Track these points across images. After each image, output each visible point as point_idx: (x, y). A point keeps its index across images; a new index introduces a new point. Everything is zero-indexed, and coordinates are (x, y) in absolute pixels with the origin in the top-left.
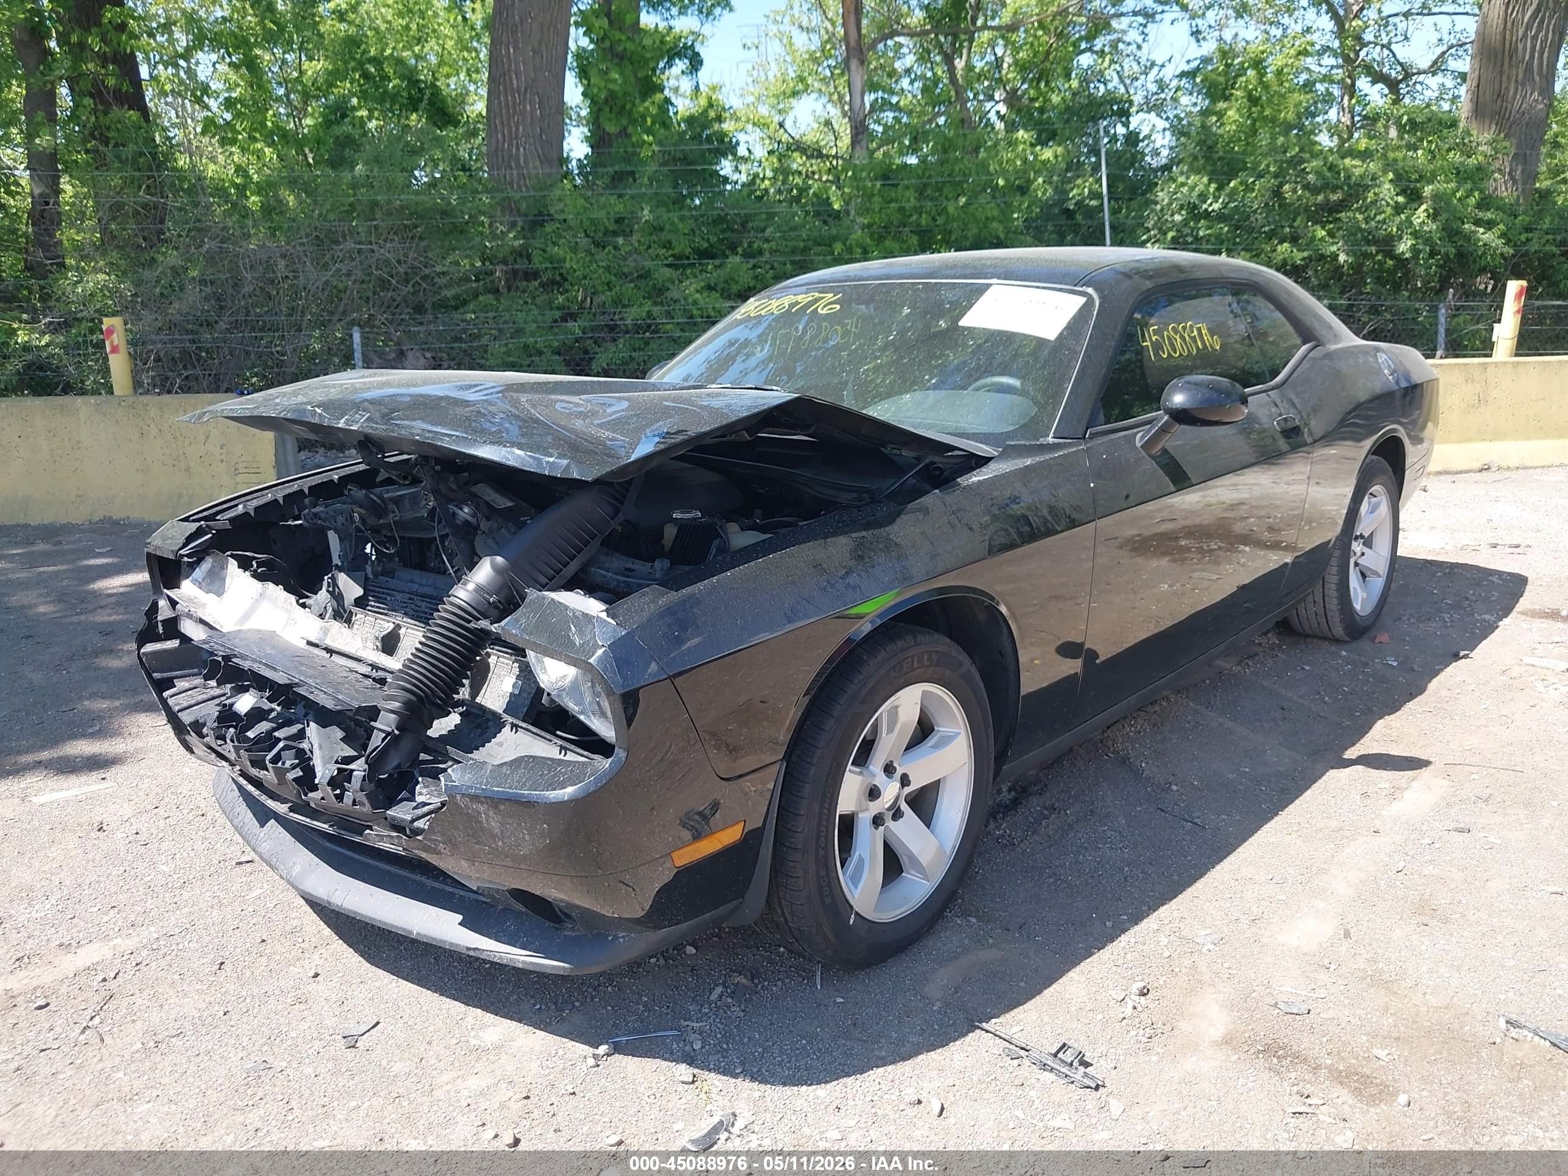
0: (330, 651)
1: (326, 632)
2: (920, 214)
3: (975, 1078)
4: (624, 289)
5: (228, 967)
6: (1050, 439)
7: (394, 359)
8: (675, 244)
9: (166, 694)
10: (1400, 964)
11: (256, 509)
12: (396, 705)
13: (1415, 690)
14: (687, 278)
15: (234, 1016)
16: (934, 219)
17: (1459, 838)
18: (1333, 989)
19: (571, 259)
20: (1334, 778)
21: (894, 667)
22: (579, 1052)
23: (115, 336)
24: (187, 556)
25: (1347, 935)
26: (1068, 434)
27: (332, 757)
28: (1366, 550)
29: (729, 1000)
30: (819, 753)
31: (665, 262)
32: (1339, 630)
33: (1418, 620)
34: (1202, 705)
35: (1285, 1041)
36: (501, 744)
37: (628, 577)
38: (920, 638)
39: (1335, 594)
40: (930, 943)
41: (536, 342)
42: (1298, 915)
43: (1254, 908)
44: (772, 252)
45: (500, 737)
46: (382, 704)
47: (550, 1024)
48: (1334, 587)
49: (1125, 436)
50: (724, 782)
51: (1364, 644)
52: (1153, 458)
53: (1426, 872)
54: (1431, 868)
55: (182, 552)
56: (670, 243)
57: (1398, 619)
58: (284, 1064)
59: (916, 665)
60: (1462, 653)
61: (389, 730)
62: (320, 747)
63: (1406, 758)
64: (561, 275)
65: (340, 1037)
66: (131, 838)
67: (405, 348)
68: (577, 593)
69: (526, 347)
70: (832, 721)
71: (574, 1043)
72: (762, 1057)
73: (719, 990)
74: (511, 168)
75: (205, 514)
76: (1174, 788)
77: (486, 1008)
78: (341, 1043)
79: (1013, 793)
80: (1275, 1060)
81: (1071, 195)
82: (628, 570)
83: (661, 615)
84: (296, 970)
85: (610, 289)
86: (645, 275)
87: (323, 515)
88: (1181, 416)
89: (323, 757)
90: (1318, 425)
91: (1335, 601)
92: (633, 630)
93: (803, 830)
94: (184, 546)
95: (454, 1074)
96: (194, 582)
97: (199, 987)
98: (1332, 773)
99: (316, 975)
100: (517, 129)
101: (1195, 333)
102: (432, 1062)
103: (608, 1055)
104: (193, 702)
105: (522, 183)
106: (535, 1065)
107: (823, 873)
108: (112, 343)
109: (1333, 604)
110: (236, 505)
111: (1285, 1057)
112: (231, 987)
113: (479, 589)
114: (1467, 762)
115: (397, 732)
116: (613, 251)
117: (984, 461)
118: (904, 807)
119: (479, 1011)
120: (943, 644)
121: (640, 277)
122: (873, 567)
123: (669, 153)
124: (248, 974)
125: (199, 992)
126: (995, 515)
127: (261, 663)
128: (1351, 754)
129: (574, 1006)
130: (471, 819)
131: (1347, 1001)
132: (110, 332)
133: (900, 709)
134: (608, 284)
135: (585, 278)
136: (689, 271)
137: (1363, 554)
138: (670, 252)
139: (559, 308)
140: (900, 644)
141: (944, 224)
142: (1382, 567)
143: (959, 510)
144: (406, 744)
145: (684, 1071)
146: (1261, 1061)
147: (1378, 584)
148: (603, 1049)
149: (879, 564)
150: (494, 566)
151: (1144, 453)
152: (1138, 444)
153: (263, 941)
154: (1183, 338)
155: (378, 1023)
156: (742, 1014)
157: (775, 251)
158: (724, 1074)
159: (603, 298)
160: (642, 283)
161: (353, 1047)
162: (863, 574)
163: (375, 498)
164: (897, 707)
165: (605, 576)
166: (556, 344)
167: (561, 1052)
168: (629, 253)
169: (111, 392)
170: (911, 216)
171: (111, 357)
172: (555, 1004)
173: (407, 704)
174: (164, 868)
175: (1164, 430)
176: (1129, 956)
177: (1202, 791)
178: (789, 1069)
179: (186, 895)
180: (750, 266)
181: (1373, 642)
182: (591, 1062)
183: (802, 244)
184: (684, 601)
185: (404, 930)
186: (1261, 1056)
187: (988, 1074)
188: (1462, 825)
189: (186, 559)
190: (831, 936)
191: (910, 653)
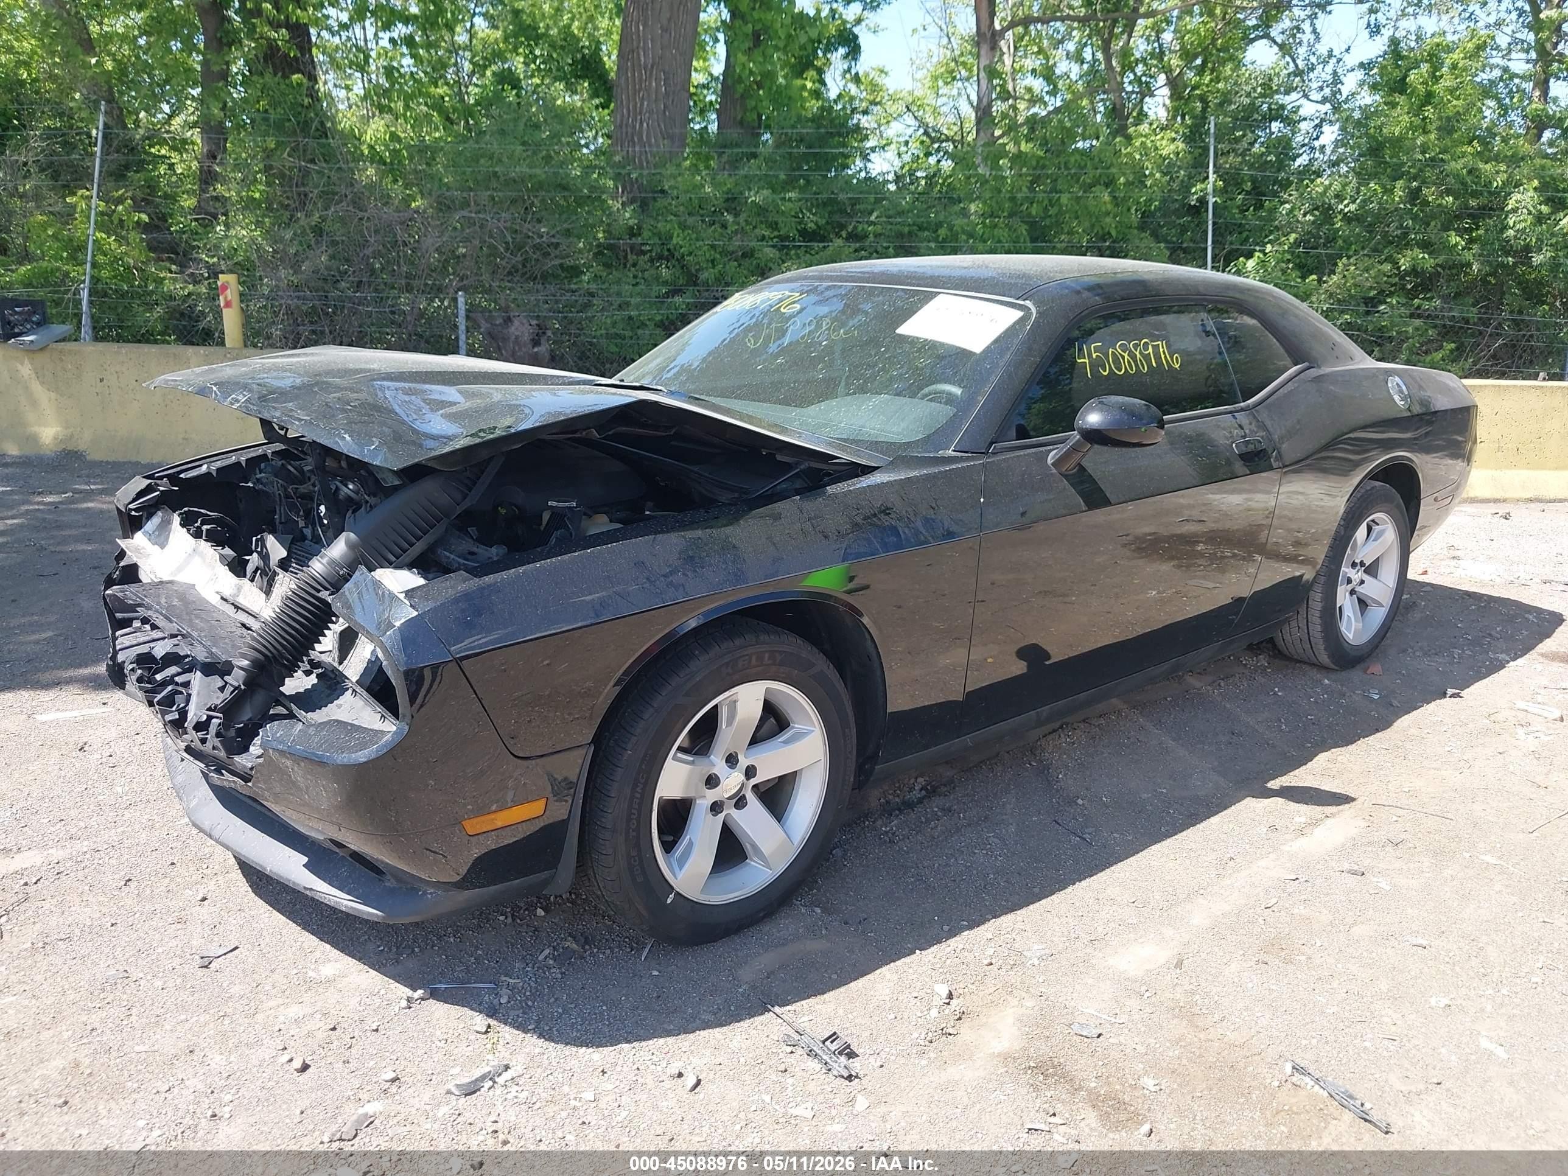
0: (237, 608)
1: (239, 589)
2: (1032, 203)
3: (742, 1060)
4: (727, 267)
5: (132, 885)
6: (950, 452)
7: (500, 325)
8: (781, 225)
9: (118, 633)
10: (1216, 998)
11: (218, 470)
12: (245, 663)
13: (1382, 724)
14: (791, 258)
15: (119, 927)
16: (1046, 209)
17: (1351, 881)
18: (1136, 1017)
19: (678, 236)
20: (1250, 807)
21: (727, 664)
22: (399, 993)
23: (229, 291)
24: (135, 510)
25: (1179, 964)
26: (968, 450)
27: (206, 704)
28: (1366, 577)
29: (551, 962)
30: (634, 739)
31: (771, 243)
32: (1324, 658)
33: (1425, 654)
34: (1152, 721)
35: (1062, 1060)
36: (340, 706)
37: (467, 560)
38: (763, 637)
39: (1319, 621)
40: (766, 928)
41: (640, 315)
42: (1140, 941)
43: (1100, 929)
44: (877, 235)
45: (341, 700)
46: (235, 662)
47: (385, 965)
48: (1318, 614)
49: (1036, 453)
50: (519, 761)
51: (1356, 675)
52: (1066, 476)
53: (1296, 911)
54: (1302, 907)
55: (131, 506)
56: (776, 223)
57: (1404, 651)
58: (141, 975)
59: (754, 662)
60: (1450, 691)
61: (236, 684)
62: (198, 694)
63: (1335, 794)
64: (669, 250)
65: (197, 957)
66: (104, 760)
67: (512, 314)
68: (413, 573)
69: (630, 318)
70: (651, 710)
71: (397, 985)
72: (560, 1017)
73: (547, 952)
74: (634, 143)
75: (170, 472)
76: (1080, 801)
77: (335, 945)
78: (198, 961)
79: (924, 792)
80: (1041, 1078)
81: (1193, 190)
82: (472, 553)
83: (456, 601)
84: (191, 893)
85: (714, 267)
86: (748, 254)
87: (265, 481)
88: (1094, 436)
89: (197, 704)
90: (1291, 450)
91: (1319, 628)
92: (424, 613)
93: (614, 809)
94: (134, 500)
95: (280, 1001)
96: (145, 533)
97: (102, 899)
98: (1249, 802)
99: (204, 899)
100: (642, 105)
101: (1151, 350)
102: (267, 988)
103: (423, 999)
104: (135, 642)
105: (643, 158)
106: (353, 1002)
107: (634, 853)
108: (226, 298)
109: (1316, 630)
110: (201, 465)
111: (1053, 1076)
112: (129, 902)
113: (332, 562)
114: (1399, 805)
115: (243, 687)
116: (719, 230)
117: (867, 470)
118: (750, 796)
119: (328, 946)
120: (793, 645)
121: (744, 255)
122: (703, 568)
123: (786, 134)
124: (148, 892)
125: (101, 903)
126: (857, 524)
127: (161, 614)
128: (1274, 784)
129: (413, 951)
130: (282, 772)
131: (1143, 1029)
132: (225, 288)
133: (738, 704)
134: (713, 261)
135: (690, 254)
136: (793, 252)
137: (1362, 582)
138: (776, 233)
139: (665, 283)
140: (738, 642)
141: (1056, 215)
142: (1386, 599)
143: (816, 517)
144: (260, 697)
145: (480, 1021)
146: (1026, 1078)
147: (1378, 615)
148: (420, 992)
149: (710, 565)
150: (348, 543)
151: (1054, 471)
152: (1050, 461)
153: (173, 864)
154: (1133, 357)
155: (236, 948)
156: (560, 976)
157: (880, 235)
158: (518, 1028)
159: (706, 274)
160: (746, 263)
161: (206, 967)
162: (689, 574)
163: (292, 469)
164: (735, 702)
165: (448, 558)
166: (659, 318)
167: (383, 992)
168: (736, 232)
169: (222, 343)
170: (1021, 204)
171: (224, 311)
172: (398, 948)
173: (255, 663)
174: (119, 790)
175: (1074, 449)
176: (948, 962)
177: (1107, 807)
178: (578, 1031)
179: (127, 815)
180: (851, 250)
181: (1365, 672)
182: (404, 1003)
183: (906, 230)
184: (483, 588)
185: (261, 866)
186: (1029, 1072)
187: (756, 1058)
188: (1356, 868)
189: (133, 513)
190: (644, 913)
191: (750, 650)
